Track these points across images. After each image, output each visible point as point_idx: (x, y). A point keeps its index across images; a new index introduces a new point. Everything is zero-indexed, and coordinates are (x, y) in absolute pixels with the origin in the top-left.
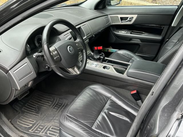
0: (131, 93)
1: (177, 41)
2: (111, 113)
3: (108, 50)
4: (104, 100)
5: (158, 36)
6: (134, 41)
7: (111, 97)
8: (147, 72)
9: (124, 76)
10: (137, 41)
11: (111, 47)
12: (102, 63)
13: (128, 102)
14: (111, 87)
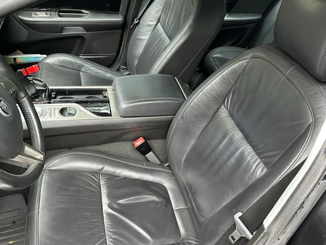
0: (136, 147)
1: (156, 23)
2: (121, 201)
3: (15, 59)
4: (94, 181)
5: (115, 15)
6: (70, 30)
7: (102, 169)
8: (157, 100)
9: (115, 119)
10: (77, 30)
11: (20, 52)
12: (50, 103)
13: (135, 165)
14: (89, 148)
